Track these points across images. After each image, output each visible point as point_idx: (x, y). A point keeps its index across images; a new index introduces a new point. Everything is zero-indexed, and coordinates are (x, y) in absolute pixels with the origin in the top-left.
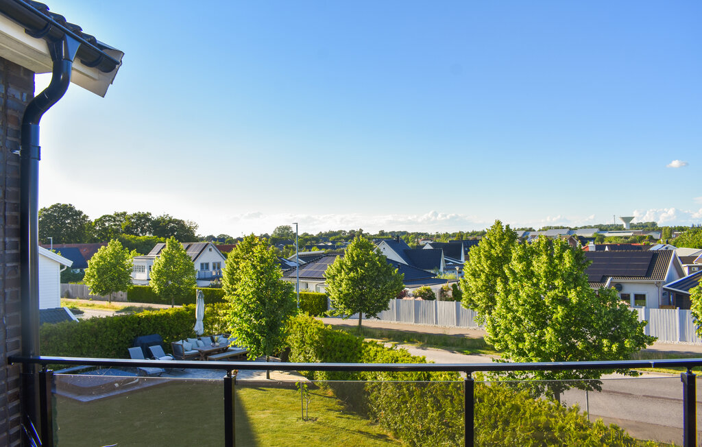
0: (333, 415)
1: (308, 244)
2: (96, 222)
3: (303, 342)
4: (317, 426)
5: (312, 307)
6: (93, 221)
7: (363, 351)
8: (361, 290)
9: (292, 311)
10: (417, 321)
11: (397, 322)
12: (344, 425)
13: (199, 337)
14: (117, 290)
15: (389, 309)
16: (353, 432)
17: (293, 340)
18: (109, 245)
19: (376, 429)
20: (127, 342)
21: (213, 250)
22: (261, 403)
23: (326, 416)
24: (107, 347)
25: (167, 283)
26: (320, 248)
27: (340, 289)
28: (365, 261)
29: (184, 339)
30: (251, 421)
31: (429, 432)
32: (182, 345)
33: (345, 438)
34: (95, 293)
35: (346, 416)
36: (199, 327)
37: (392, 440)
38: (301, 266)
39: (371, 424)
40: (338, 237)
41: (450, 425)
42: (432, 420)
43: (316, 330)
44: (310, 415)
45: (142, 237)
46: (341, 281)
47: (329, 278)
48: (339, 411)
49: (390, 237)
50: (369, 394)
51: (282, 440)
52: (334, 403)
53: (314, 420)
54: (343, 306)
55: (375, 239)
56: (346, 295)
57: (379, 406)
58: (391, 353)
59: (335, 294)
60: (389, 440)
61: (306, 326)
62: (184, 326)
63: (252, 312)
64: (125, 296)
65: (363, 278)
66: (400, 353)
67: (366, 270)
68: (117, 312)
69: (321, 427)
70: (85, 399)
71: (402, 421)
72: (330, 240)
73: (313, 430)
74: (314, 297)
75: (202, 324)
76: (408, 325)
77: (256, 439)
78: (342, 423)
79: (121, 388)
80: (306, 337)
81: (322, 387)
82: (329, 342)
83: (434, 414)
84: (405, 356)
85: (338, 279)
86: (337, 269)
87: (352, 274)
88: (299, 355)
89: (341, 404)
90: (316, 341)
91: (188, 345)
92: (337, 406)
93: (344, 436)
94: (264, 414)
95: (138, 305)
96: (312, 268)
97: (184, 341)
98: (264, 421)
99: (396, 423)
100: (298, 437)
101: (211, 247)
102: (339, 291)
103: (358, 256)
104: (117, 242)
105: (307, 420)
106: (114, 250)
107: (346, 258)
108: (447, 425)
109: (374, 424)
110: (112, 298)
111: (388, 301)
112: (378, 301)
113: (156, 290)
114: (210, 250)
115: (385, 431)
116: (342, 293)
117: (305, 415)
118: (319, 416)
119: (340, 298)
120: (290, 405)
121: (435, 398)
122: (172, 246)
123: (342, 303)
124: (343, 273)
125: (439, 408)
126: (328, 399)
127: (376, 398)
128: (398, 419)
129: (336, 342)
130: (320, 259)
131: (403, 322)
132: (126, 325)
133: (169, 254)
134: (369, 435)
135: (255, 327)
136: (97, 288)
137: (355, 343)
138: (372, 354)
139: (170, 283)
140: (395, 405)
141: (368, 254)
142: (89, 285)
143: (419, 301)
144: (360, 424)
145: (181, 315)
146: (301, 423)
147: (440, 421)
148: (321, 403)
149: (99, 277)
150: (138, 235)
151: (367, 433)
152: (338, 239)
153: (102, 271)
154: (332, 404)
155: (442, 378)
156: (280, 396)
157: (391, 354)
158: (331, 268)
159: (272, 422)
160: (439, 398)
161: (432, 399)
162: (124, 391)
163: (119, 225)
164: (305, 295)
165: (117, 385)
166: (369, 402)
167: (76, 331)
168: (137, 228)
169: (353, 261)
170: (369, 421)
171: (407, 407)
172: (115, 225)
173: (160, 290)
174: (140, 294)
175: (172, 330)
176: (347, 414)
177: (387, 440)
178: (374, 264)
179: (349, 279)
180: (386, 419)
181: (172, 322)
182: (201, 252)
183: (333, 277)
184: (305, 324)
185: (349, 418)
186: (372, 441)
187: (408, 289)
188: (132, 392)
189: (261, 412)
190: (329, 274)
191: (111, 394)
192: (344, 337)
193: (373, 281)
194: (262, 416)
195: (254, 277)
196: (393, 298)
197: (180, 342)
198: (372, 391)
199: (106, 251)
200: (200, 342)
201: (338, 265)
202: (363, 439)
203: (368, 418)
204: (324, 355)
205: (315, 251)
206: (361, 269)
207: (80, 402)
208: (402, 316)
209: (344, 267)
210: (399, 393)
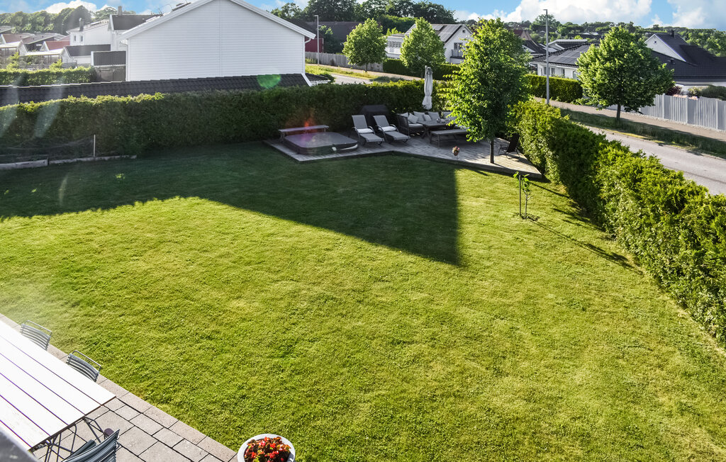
0: (559, 217)
1: (572, 32)
2: (364, 4)
3: (535, 129)
4: (536, 227)
5: (565, 92)
6: (361, 3)
7: (600, 152)
8: (619, 82)
9: (520, 95)
10: (691, 120)
11: (665, 120)
12: (572, 232)
13: (426, 111)
14: (372, 62)
15: (654, 105)
16: (581, 244)
17: (524, 127)
18: (366, 23)
19: (611, 247)
20: (354, 109)
21: (466, 31)
22: (477, 189)
23: (550, 217)
24: (334, 112)
25: (416, 58)
26: (584, 37)
27: (595, 79)
28: (625, 52)
29: (411, 111)
30: (459, 208)
31: (679, 272)
32: (406, 118)
33: (568, 250)
34: (353, 63)
35: (576, 221)
36: (427, 102)
37: (630, 266)
38: (559, 52)
39: (607, 238)
40: (605, 28)
41: (711, 273)
42: (685, 258)
43: (548, 119)
44: (531, 212)
45: (404, 18)
46: (595, 70)
47: (582, 66)
48: (569, 213)
49: (666, 31)
50: (605, 203)
51: (487, 237)
52: (565, 203)
53: (533, 219)
54: (597, 96)
55: (649, 32)
56: (600, 85)
57: (616, 220)
58: (634, 160)
59: (588, 82)
60: (627, 265)
61: (539, 113)
62: (411, 99)
63: (474, 92)
64: (381, 67)
65: (621, 68)
66: (648, 163)
67: (626, 61)
68: (371, 80)
69: (541, 229)
70: (300, 158)
71: (644, 247)
72: (597, 30)
73: (529, 232)
74: (568, 83)
75: (431, 100)
76: (679, 124)
77: (458, 231)
78: (569, 229)
79: (338, 152)
80: (538, 126)
81: (553, 182)
82: (562, 135)
83: (688, 252)
84: (654, 166)
85: (591, 68)
86: (591, 58)
87: (608, 64)
88: (531, 142)
89: (573, 206)
90: (548, 131)
91: (414, 119)
92: (567, 207)
93: (567, 247)
94: (477, 201)
95: (390, 76)
96: (568, 55)
97: (410, 114)
98: (474, 209)
99: (637, 247)
100: (509, 237)
101: (464, 29)
102: (592, 80)
103: (616, 46)
104: (373, 20)
105: (526, 218)
106: (370, 27)
107: (601, 48)
108: (706, 271)
109: (610, 239)
110: (369, 68)
111: (653, 96)
112: (640, 95)
113: (406, 63)
114: (464, 31)
115: (623, 251)
116: (595, 82)
117: (523, 211)
118: (542, 215)
119: (593, 87)
120: (510, 196)
121: (690, 231)
122: (422, 26)
123: (596, 93)
124: (597, 62)
125: (696, 246)
126: (558, 196)
127: (614, 210)
128: (640, 243)
129: (570, 136)
130: (579, 47)
131: (673, 121)
132: (353, 94)
133: (419, 33)
134: (600, 252)
135: (475, 108)
136: (354, 59)
137: (592, 141)
138: (610, 157)
139: (420, 58)
140: (635, 225)
141: (629, 46)
142: (348, 56)
143: (695, 101)
144: (590, 234)
145: (411, 89)
146: (517, 220)
147: (696, 263)
148: (549, 200)
149: (356, 50)
150: (400, 16)
151: (599, 249)
152: (604, 30)
153: (359, 45)
154: (562, 203)
155: (702, 209)
156: (501, 182)
157: (634, 162)
158: (584, 55)
159: (483, 212)
160: (697, 233)
161: (686, 231)
162: (341, 155)
163: (384, 7)
164: (558, 80)
165: (334, 149)
166: (606, 212)
167: (304, 95)
168: (400, 10)
169: (609, 51)
170: (605, 234)
171: (651, 231)
172: (380, 7)
173: (409, 63)
174: (394, 66)
175: (401, 102)
176: (578, 219)
177: (625, 265)
178: (636, 56)
179: (605, 69)
180: (625, 238)
181: (401, 95)
182: (454, 33)
183: (587, 66)
184: (538, 110)
185: (579, 225)
186: (603, 260)
187: (680, 86)
188: (347, 157)
189: (475, 199)
190: (582, 62)
191: (327, 157)
192: (579, 132)
193: (633, 73)
194: (474, 204)
195: (476, 58)
196: (661, 93)
197: (405, 115)
198: (609, 201)
199: (363, 28)
200: (427, 117)
201: (593, 54)
202: (591, 256)
203: (604, 230)
204: (556, 147)
205: (578, 39)
206: (619, 59)
207: (296, 161)
208: (672, 114)
209: (599, 56)
210: (641, 212)
